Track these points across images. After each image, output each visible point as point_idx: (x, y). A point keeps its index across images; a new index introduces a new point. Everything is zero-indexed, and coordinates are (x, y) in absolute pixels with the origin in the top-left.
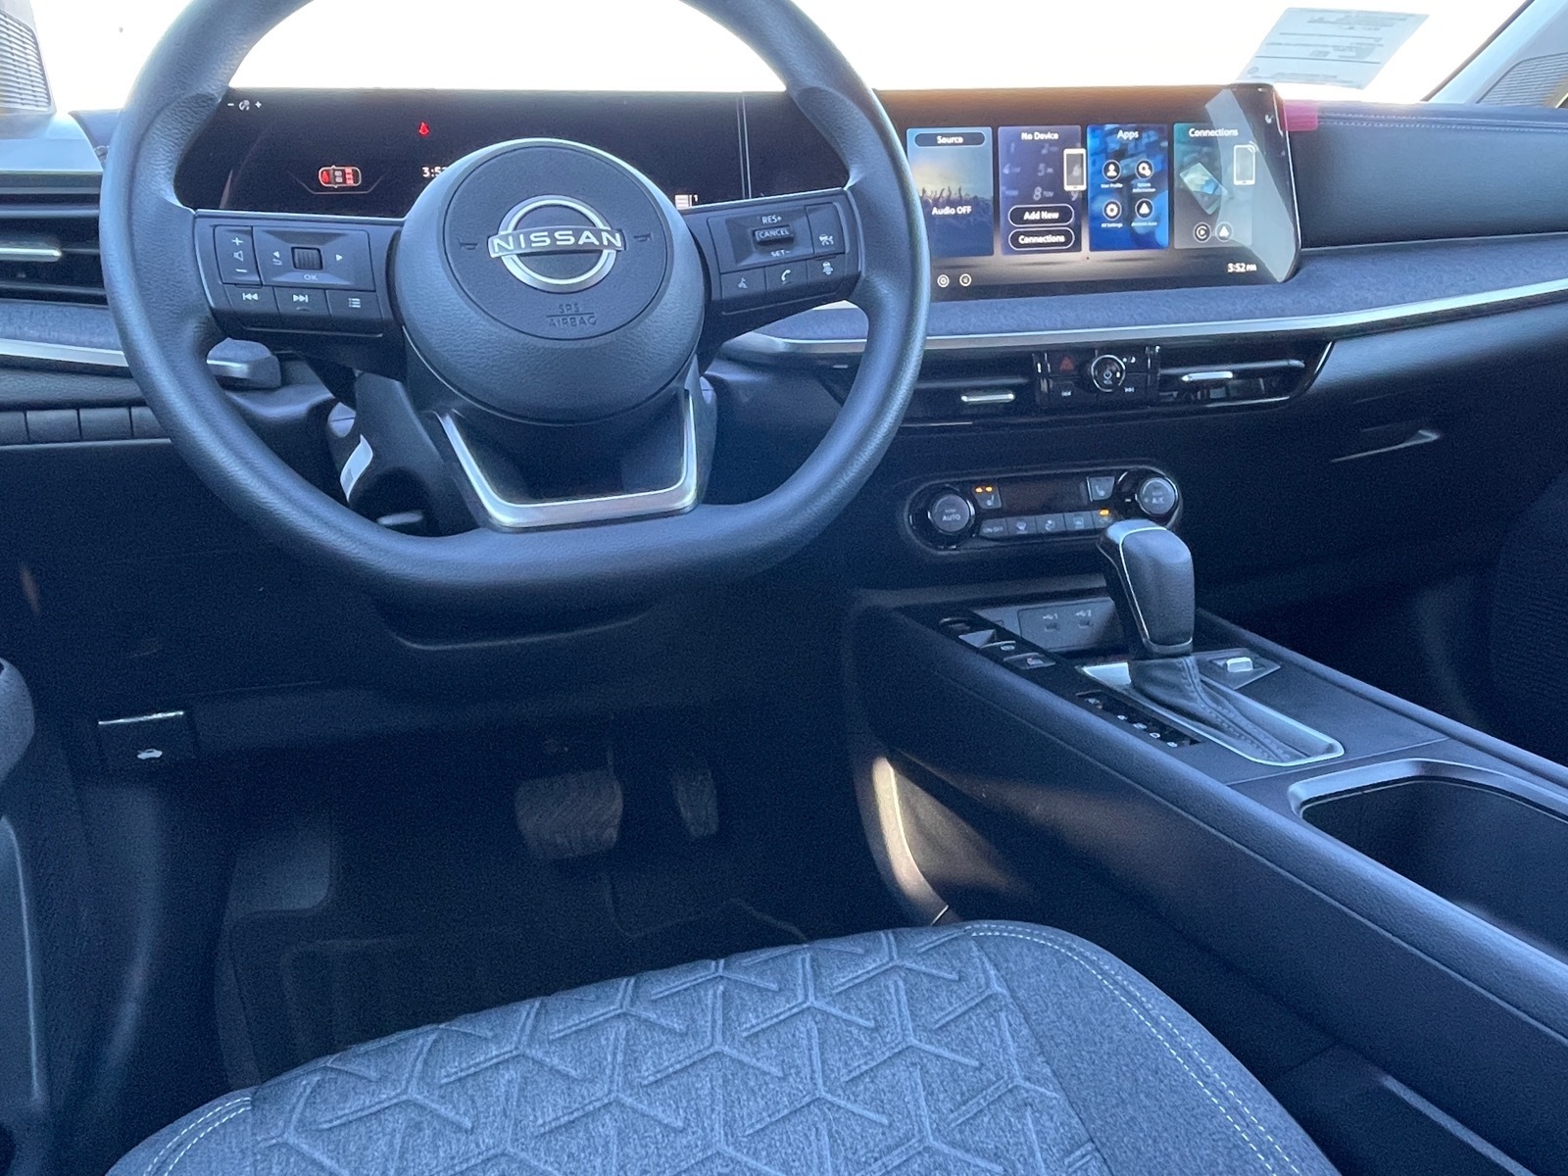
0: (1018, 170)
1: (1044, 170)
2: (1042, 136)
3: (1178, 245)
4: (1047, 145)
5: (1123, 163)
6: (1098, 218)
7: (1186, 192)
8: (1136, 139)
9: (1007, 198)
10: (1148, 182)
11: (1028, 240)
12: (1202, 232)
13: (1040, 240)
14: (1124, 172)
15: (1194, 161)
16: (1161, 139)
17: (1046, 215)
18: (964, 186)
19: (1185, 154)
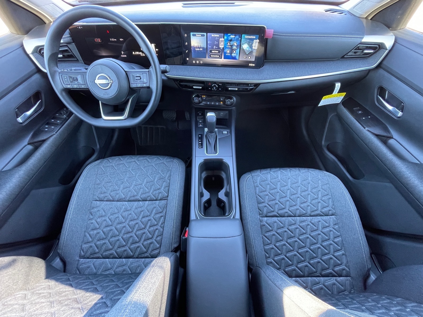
0: (211, 42)
1: (216, 43)
2: (216, 36)
3: (240, 60)
4: (217, 37)
5: (231, 42)
6: (225, 53)
7: (243, 49)
8: (234, 37)
9: (209, 47)
10: (236, 46)
11: (212, 56)
12: (245, 57)
13: (215, 56)
14: (231, 44)
15: (245, 43)
16: (240, 37)
17: (216, 52)
18: (201, 45)
19: (244, 41)
